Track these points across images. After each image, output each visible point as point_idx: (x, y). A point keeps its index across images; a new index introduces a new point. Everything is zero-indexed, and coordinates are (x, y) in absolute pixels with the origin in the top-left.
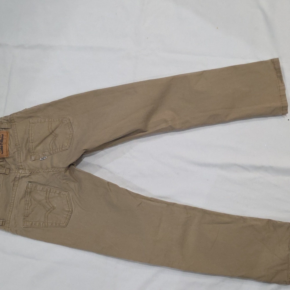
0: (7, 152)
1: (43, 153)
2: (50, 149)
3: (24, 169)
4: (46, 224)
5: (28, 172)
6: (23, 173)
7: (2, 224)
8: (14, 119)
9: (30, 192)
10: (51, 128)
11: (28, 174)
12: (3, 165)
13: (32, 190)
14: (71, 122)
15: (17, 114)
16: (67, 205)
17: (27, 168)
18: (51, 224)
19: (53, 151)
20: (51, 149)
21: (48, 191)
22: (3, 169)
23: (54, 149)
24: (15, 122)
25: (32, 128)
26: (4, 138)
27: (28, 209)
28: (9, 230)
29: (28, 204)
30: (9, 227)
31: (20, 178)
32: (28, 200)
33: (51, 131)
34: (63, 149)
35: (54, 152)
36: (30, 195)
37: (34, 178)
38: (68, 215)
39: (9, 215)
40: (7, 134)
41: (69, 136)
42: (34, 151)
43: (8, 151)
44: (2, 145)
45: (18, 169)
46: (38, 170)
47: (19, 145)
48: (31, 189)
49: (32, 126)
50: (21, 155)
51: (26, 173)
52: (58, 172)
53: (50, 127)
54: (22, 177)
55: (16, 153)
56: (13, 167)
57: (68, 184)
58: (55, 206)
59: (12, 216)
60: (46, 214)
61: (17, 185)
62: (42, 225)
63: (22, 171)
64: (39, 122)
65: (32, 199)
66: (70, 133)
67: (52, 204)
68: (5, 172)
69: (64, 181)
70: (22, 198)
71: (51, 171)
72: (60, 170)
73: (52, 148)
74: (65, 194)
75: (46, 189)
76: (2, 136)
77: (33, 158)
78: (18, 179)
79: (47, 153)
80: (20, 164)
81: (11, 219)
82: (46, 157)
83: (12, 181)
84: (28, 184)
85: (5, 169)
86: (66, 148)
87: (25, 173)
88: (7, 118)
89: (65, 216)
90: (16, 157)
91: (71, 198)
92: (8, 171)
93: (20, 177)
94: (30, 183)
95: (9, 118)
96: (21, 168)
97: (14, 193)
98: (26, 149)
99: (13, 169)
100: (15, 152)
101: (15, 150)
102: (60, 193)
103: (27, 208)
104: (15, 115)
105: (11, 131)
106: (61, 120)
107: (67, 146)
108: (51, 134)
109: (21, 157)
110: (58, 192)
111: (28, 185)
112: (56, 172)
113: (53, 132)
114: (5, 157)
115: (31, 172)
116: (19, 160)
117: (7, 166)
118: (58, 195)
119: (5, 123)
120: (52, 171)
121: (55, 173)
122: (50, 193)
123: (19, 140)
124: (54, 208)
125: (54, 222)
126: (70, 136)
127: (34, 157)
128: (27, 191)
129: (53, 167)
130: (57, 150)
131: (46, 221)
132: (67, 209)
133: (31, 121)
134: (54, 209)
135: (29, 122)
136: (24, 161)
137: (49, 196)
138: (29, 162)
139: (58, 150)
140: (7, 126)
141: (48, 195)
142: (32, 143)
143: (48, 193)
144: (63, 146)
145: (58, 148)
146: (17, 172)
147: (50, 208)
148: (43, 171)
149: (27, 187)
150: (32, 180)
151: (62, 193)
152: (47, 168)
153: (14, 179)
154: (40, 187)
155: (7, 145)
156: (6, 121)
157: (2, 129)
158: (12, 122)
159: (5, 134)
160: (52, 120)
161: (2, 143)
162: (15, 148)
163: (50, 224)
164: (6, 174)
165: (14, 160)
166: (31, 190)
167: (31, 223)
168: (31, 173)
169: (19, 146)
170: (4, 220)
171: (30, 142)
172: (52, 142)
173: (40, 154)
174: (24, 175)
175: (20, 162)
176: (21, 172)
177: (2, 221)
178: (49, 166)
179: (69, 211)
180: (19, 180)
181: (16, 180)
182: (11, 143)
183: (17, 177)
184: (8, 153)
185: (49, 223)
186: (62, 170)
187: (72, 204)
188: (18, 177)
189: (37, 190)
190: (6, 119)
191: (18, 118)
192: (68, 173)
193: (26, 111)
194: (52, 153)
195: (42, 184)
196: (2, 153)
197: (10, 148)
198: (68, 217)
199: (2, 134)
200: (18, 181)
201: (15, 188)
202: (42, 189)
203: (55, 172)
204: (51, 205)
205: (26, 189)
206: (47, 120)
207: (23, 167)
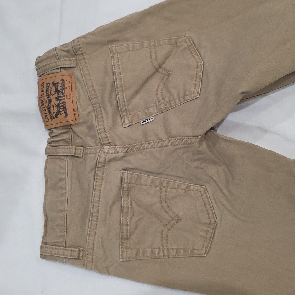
0: (75, 114)
1: (146, 111)
2: (159, 101)
3: (112, 144)
4: (166, 251)
5: (121, 149)
6: (112, 153)
7: (79, 256)
8: (80, 48)
9: (129, 190)
10: (156, 59)
11: (121, 154)
12: (68, 139)
13: (132, 185)
14: (196, 42)
15: (85, 38)
16: (206, 213)
17: (118, 142)
18: (175, 251)
19: (166, 105)
20: (162, 101)
21: (164, 184)
22: (69, 147)
23: (167, 100)
24: (82, 54)
25: (118, 62)
26: (66, 85)
27: (127, 225)
28: (93, 267)
29: (127, 213)
30: (92, 262)
31: (106, 163)
32: (125, 205)
33: (156, 65)
34: (187, 97)
35: (168, 106)
36: (128, 195)
37: (134, 161)
38: (207, 231)
39: (92, 238)
40: (71, 78)
41: (195, 72)
42: (127, 107)
43: (76, 111)
44: (64, 99)
45: (100, 144)
46: (141, 145)
47: (97, 97)
48: (130, 183)
49: (118, 58)
50: (102, 118)
51: (118, 153)
52: (184, 146)
53: (154, 57)
54: (110, 161)
55: (93, 114)
56: (89, 141)
57: (203, 168)
58: (181, 214)
59: (96, 240)
60: (162, 232)
61: (101, 178)
62: (158, 254)
63: (109, 148)
64: (131, 49)
65: (134, 204)
66: (196, 64)
67: (173, 212)
68: (75, 154)
69: (196, 164)
70: (114, 203)
71: (169, 144)
72: (189, 141)
73: (164, 99)
74: (198, 190)
75: (159, 180)
76: (61, 82)
77: (127, 121)
78: (103, 164)
79: (153, 110)
80: (103, 135)
81: (95, 246)
82: (153, 119)
83: (92, 170)
84: (123, 173)
85: (74, 147)
86: (193, 95)
87: (115, 153)
88: (66, 47)
89: (201, 233)
90: (94, 122)
91: (211, 196)
92: (80, 151)
93: (107, 160)
94: (126, 172)
95: (70, 47)
96: (107, 142)
97: (97, 194)
98: (112, 105)
99: (91, 145)
100: (90, 112)
101: (90, 108)
102: (187, 189)
103: (125, 222)
104: (83, 39)
105: (76, 72)
106: (173, 40)
107: (194, 93)
108: (157, 71)
109: (105, 121)
110: (183, 186)
111: (124, 176)
112: (180, 146)
113: (160, 66)
114: (72, 123)
115: (127, 150)
116: (101, 127)
117: (78, 141)
118: (185, 192)
119: (64, 56)
120: (171, 145)
121: (179, 149)
122: (169, 189)
123: (95, 87)
124: (178, 219)
125: (182, 247)
126: (197, 71)
127: (129, 119)
128: (123, 188)
129: (170, 136)
130: (173, 101)
131: (165, 245)
132: (204, 220)
133: (114, 48)
134: (178, 221)
135: (111, 51)
136: (110, 129)
137: (166, 195)
138: (120, 129)
139: (175, 102)
140: (68, 62)
141: (163, 193)
142: (123, 91)
143: (164, 189)
144: (185, 93)
145: (176, 97)
146: (98, 151)
147: (172, 219)
148: (152, 146)
149: (122, 180)
150: (129, 166)
151: (192, 188)
152: (159, 140)
153: (95, 166)
154: (146, 179)
155: (74, 99)
156: (65, 53)
157: (59, 70)
158: (78, 55)
159: (67, 78)
160: (156, 45)
161: (64, 96)
162: (89, 105)
163: (173, 253)
164: (78, 157)
165: (91, 128)
166: (129, 185)
167: (135, 251)
168: (126, 152)
169: (96, 99)
170: (81, 247)
171: (118, 91)
172: (160, 87)
173: (140, 113)
174: (114, 156)
175: (102, 130)
176: (107, 151)
177: (78, 249)
178: (163, 136)
179: (210, 224)
180: (104, 166)
181: (98, 167)
182: (79, 96)
183: (100, 161)
184: (77, 114)
185: (171, 251)
186: (194, 140)
187: (215, 208)
188: (102, 160)
189: (142, 185)
190: (66, 49)
191: (89, 44)
192: (204, 147)
193: (102, 31)
194: (163, 109)
195: (151, 172)
196: (66, 117)
197: (80, 104)
198: (208, 236)
199: (61, 78)
200: (102, 169)
201: (98, 183)
202: (152, 181)
203: (177, 147)
204: (171, 214)
205: (119, 184)
206: (145, 45)
207: (110, 141)
